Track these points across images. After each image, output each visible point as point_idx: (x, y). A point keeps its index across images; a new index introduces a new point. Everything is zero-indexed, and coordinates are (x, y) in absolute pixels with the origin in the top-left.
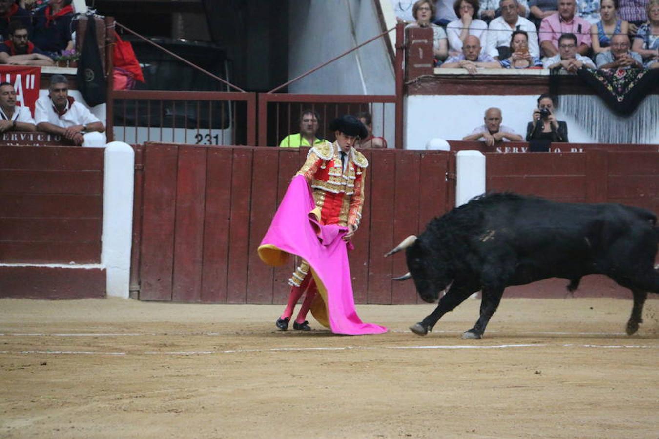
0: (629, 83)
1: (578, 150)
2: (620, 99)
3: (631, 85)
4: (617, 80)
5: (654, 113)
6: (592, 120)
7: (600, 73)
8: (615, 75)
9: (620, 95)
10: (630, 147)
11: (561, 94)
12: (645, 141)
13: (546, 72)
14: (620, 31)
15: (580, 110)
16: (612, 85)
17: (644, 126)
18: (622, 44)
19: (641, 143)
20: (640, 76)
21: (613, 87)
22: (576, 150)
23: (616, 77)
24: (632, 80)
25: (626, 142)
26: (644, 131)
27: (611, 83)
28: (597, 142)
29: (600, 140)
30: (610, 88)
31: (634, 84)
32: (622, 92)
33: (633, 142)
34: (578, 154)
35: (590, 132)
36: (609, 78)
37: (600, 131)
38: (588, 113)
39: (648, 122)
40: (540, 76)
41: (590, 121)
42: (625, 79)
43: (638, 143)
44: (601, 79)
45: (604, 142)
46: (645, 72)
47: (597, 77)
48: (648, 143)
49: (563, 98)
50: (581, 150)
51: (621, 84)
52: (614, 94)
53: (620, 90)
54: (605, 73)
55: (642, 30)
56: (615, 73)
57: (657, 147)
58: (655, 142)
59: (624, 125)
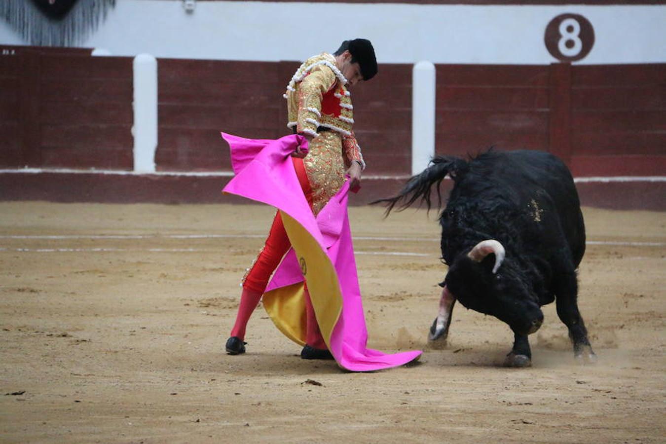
1: (10, 51)
2: (51, 1)
5: (86, 15)
6: (24, 22)
10: (63, 50)
12: (78, 44)
15: (11, 11)
17: (76, 29)
19: (73, 46)
22: (8, 52)
25: (58, 45)
26: (76, 34)
28: (29, 43)
29: (32, 41)
33: (66, 45)
34: (10, 56)
35: (21, 35)
37: (32, 34)
38: (20, 15)
39: (81, 25)
41: (22, 22)
43: (70, 46)
45: (36, 43)
48: (80, 46)
50: (13, 52)
57: (90, 51)
58: (87, 45)
59: (56, 27)
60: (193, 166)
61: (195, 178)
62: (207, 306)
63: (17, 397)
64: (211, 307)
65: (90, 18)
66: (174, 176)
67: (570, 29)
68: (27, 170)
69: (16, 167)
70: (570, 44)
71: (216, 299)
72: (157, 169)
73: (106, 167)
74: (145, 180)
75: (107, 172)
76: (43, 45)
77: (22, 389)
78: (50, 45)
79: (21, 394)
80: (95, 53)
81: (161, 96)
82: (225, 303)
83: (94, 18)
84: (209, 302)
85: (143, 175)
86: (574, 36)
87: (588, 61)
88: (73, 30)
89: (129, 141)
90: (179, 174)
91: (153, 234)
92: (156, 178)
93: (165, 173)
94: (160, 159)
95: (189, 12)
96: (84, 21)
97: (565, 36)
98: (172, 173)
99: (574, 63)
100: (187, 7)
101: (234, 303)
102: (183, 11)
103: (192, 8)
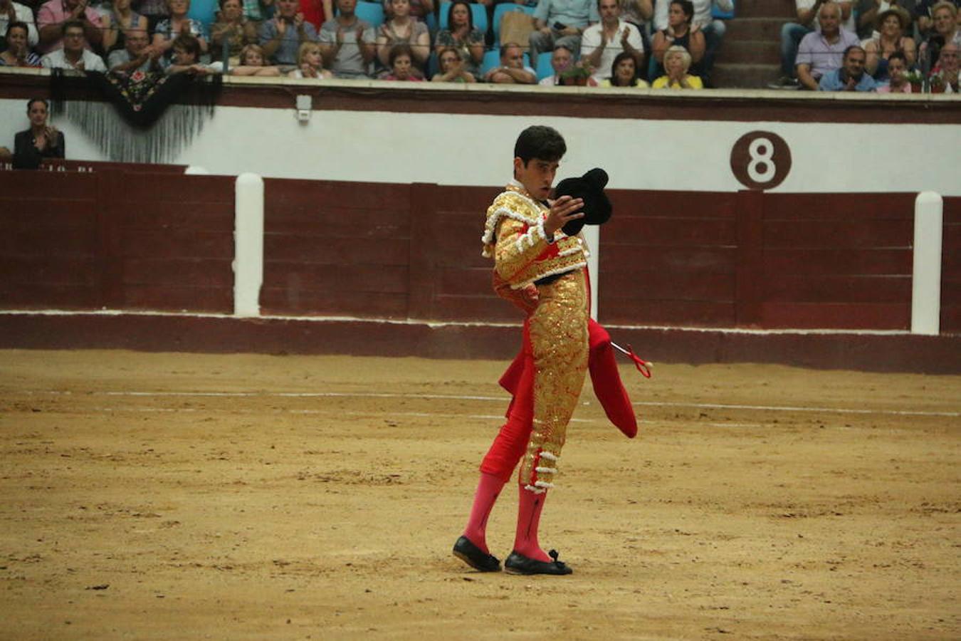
0: (148, 89)
1: (87, 169)
2: (136, 108)
3: (151, 92)
4: (135, 84)
5: (178, 127)
6: (103, 132)
7: (113, 74)
8: (132, 78)
9: (137, 103)
10: (148, 166)
11: (65, 100)
12: (167, 160)
13: (46, 72)
14: (137, 25)
16: (127, 90)
17: (166, 143)
18: (142, 39)
19: (161, 162)
20: (162, 81)
21: (129, 93)
22: (84, 170)
23: (131, 81)
24: (152, 86)
25: (143, 161)
26: (166, 148)
27: (126, 87)
28: (107, 159)
29: (112, 156)
30: (125, 94)
31: (154, 90)
32: (141, 98)
33: (153, 161)
34: (87, 173)
35: (100, 147)
36: (125, 82)
37: (112, 146)
38: (98, 123)
39: (172, 137)
40: (40, 76)
41: (100, 132)
42: (143, 85)
43: (158, 162)
44: (114, 82)
45: (118, 160)
46: (167, 77)
47: (109, 78)
48: (170, 162)
49: (67, 104)
50: (90, 170)
51: (139, 90)
52: (129, 101)
53: (137, 96)
54: (121, 74)
55: (161, 25)
56: (131, 75)
57: (184, 168)
58: (179, 161)
59: (142, 140)
60: (305, 309)
61: (307, 322)
62: (327, 480)
63: (100, 592)
64: (331, 482)
65: (183, 131)
66: (284, 320)
67: (762, 150)
68: (105, 312)
69: (91, 307)
70: (761, 168)
71: (337, 472)
72: (262, 311)
73: (200, 308)
74: (248, 325)
75: (200, 315)
76: (124, 161)
77: (105, 583)
78: (133, 161)
79: (105, 588)
80: (189, 172)
81: (268, 224)
82: (347, 478)
83: (188, 129)
84: (327, 476)
85: (245, 319)
86: (766, 159)
87: (782, 189)
88: (162, 142)
89: (230, 278)
90: (288, 318)
91: (258, 392)
92: (260, 323)
93: (271, 317)
94: (266, 300)
95: (303, 123)
96: (175, 134)
97: (756, 158)
98: (280, 318)
99: (766, 191)
100: (301, 118)
101: (358, 477)
102: (296, 121)
103: (307, 118)
